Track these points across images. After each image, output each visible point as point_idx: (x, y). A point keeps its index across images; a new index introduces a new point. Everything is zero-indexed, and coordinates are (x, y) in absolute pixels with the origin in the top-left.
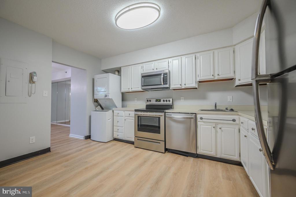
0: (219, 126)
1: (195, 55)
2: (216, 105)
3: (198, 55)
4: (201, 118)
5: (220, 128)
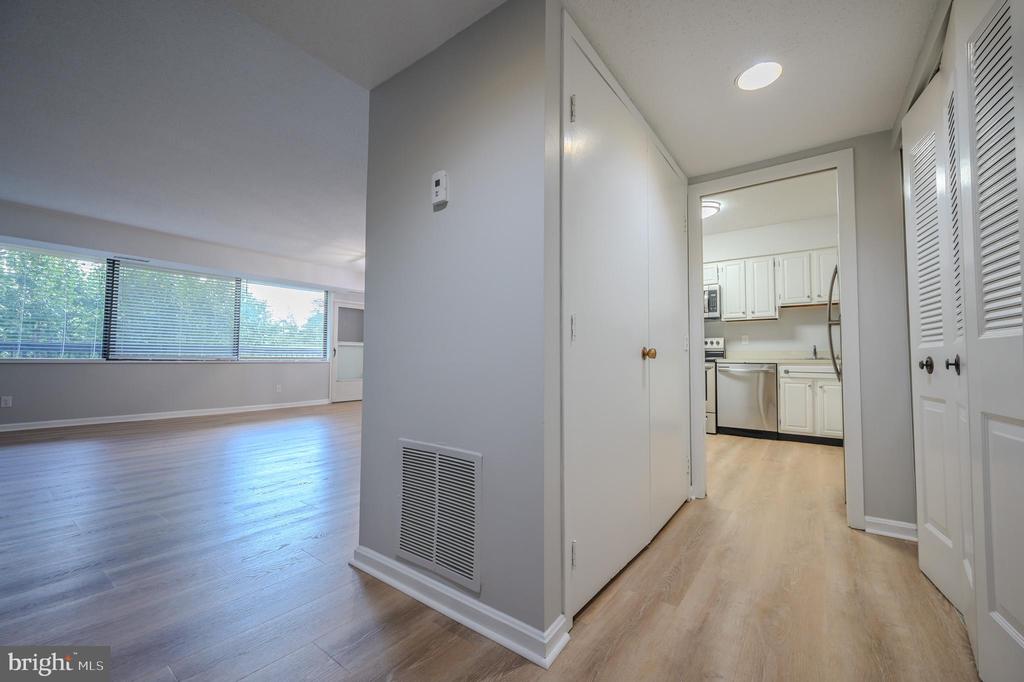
0: (820, 384)
1: (774, 259)
2: (815, 350)
3: (779, 259)
4: (787, 372)
5: (821, 387)
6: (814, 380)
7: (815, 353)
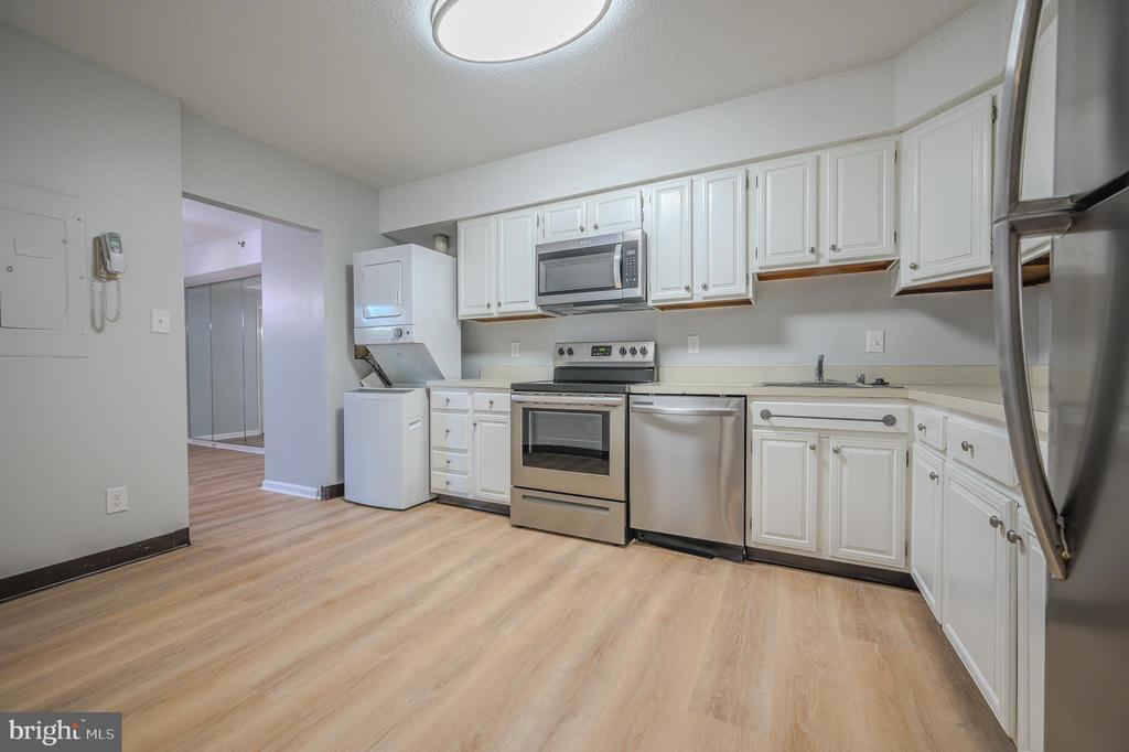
0: (834, 443)
1: (747, 171)
2: (820, 363)
3: (755, 170)
4: (766, 415)
5: (836, 451)
6: (824, 434)
7: (820, 372)
